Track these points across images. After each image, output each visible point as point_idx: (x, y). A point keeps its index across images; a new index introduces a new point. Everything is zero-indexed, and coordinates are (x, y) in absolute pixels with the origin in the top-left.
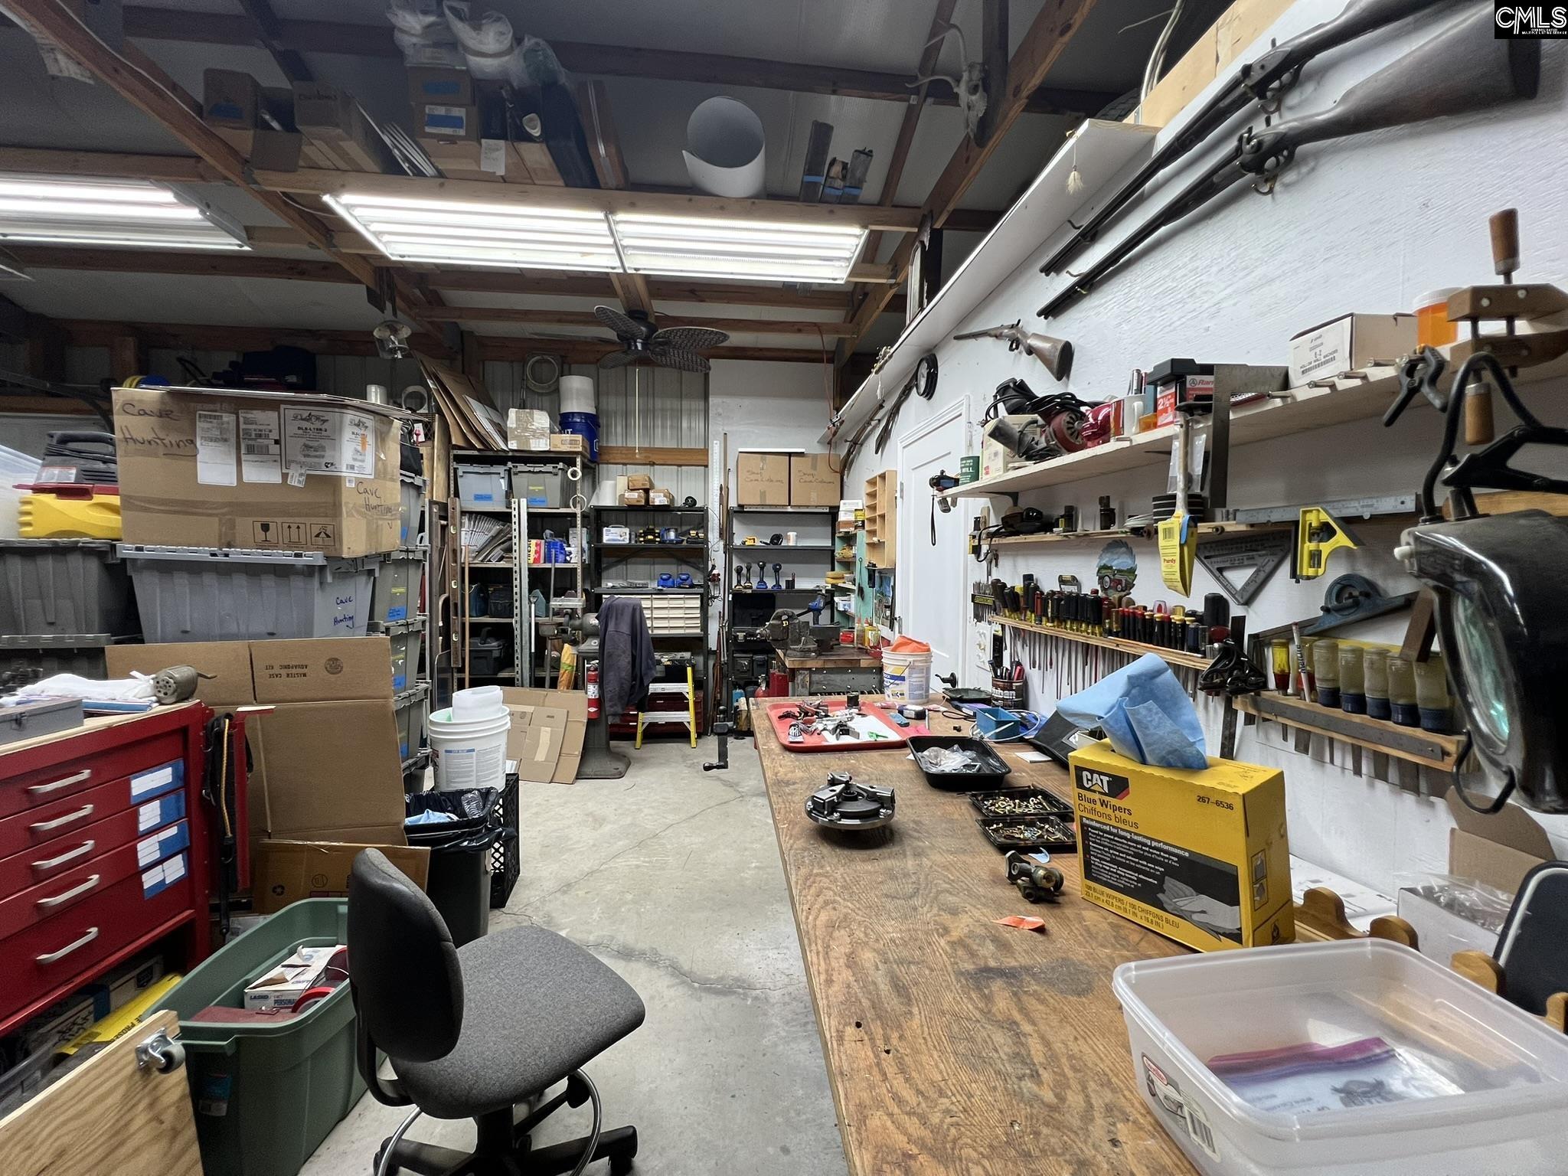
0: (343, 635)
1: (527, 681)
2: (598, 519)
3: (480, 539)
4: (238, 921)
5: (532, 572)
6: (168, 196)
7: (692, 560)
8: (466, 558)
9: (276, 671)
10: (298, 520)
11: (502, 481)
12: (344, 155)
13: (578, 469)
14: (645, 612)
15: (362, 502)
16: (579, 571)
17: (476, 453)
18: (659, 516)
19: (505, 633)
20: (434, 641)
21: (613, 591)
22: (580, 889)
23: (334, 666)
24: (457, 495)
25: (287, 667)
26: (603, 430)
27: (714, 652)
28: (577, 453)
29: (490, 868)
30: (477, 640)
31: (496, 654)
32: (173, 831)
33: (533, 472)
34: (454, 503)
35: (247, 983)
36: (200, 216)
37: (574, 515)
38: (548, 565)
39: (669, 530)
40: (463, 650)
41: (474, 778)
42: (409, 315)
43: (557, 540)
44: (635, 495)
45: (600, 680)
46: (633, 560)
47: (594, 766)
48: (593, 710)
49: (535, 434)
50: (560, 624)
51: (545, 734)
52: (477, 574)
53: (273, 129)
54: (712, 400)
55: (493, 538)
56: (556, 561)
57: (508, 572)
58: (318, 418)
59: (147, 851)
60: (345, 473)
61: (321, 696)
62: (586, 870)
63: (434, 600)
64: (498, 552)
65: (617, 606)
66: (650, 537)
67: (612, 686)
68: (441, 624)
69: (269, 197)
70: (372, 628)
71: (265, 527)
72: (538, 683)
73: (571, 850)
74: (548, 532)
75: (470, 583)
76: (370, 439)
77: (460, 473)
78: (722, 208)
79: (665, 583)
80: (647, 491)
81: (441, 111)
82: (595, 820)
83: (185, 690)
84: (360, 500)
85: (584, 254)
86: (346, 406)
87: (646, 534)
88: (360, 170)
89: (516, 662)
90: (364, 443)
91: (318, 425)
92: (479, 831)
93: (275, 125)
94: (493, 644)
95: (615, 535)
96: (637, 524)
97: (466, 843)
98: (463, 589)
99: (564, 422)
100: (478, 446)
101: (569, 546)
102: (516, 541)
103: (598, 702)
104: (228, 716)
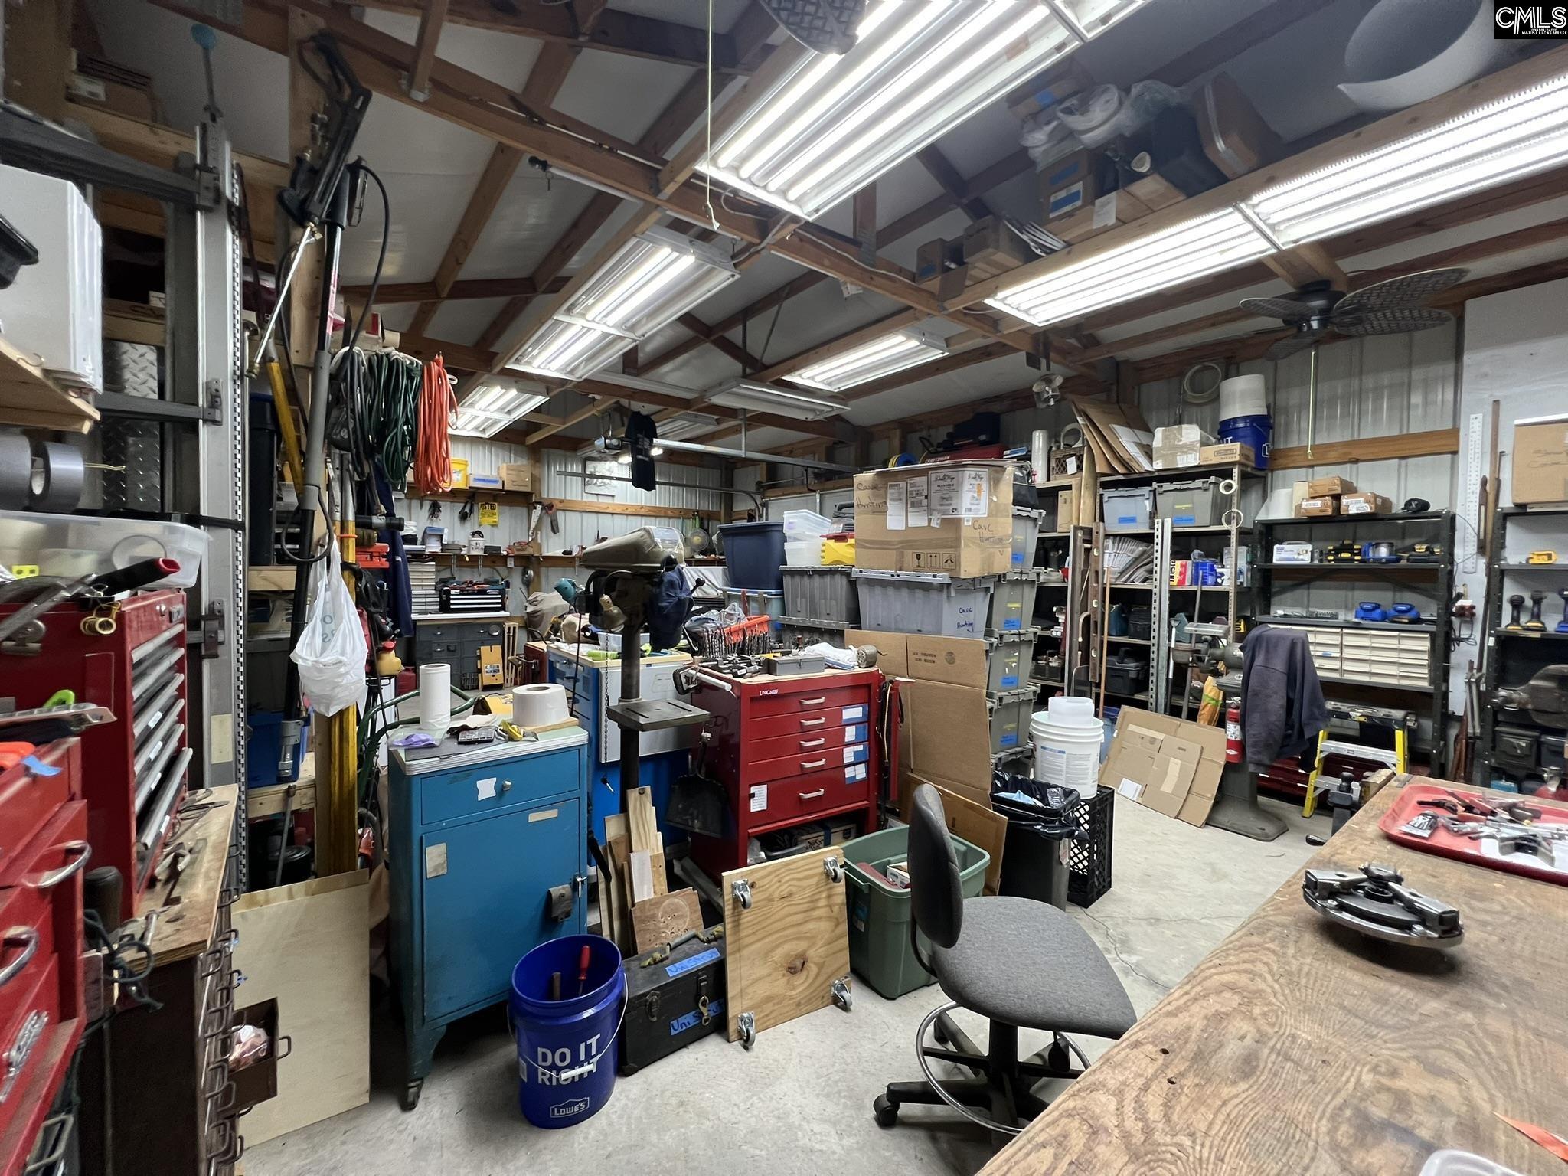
0: (963, 636)
1: (1162, 707)
2: (1269, 534)
3: (1123, 561)
4: (892, 821)
5: (1173, 594)
6: (900, 338)
7: (1422, 585)
8: (1109, 580)
9: (920, 656)
10: (936, 551)
11: (1147, 502)
12: (996, 265)
13: (1235, 483)
14: (1311, 648)
15: (977, 535)
16: (1232, 595)
17: (1121, 477)
18: (1362, 528)
19: (1142, 654)
20: (1073, 654)
21: (1285, 620)
22: (1168, 929)
23: (951, 658)
24: (1102, 519)
25: (925, 655)
26: (1280, 429)
27: (1460, 719)
28: (1234, 463)
29: (1065, 861)
30: (1114, 659)
31: (1133, 675)
32: (860, 748)
33: (1180, 490)
34: (1098, 527)
35: (889, 863)
36: (917, 343)
37: (1228, 532)
38: (1194, 588)
39: (1377, 545)
40: (1101, 666)
41: (1063, 777)
42: (1063, 364)
43: (1206, 560)
44: (1318, 503)
45: (1242, 721)
46: (1318, 583)
47: (1227, 816)
48: (1232, 752)
49: (1186, 449)
50: (1198, 652)
51: (1174, 767)
52: (1117, 595)
53: (951, 269)
54: (1468, 358)
55: (1136, 559)
56: (1204, 583)
57: (1148, 593)
58: (949, 477)
59: (848, 755)
60: (964, 514)
61: (942, 679)
62: (1183, 915)
63: (1076, 616)
64: (1141, 573)
65: (1269, 639)
66: (1345, 555)
67: (1255, 729)
68: (1080, 639)
69: (954, 316)
70: (988, 633)
71: (918, 557)
72: (1174, 711)
73: (1174, 890)
74: (1196, 552)
75: (1110, 602)
76: (985, 486)
77: (1105, 498)
78: (1414, 120)
79: (1368, 615)
80: (1337, 498)
81: (1062, 194)
82: (1214, 871)
83: (870, 661)
84: (976, 534)
85: (1222, 252)
86: (965, 466)
87: (1338, 551)
88: (1008, 270)
89: (1151, 685)
90: (979, 491)
91: (949, 482)
92: (1053, 822)
93: (953, 266)
94: (1131, 665)
95: (1289, 554)
96: (1327, 539)
97: (1039, 827)
98: (1104, 606)
99: (1226, 431)
100: (1121, 470)
101: (1223, 567)
102: (1158, 562)
103: (1240, 746)
104: (891, 682)
